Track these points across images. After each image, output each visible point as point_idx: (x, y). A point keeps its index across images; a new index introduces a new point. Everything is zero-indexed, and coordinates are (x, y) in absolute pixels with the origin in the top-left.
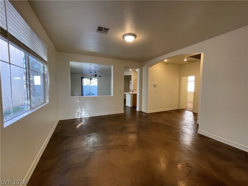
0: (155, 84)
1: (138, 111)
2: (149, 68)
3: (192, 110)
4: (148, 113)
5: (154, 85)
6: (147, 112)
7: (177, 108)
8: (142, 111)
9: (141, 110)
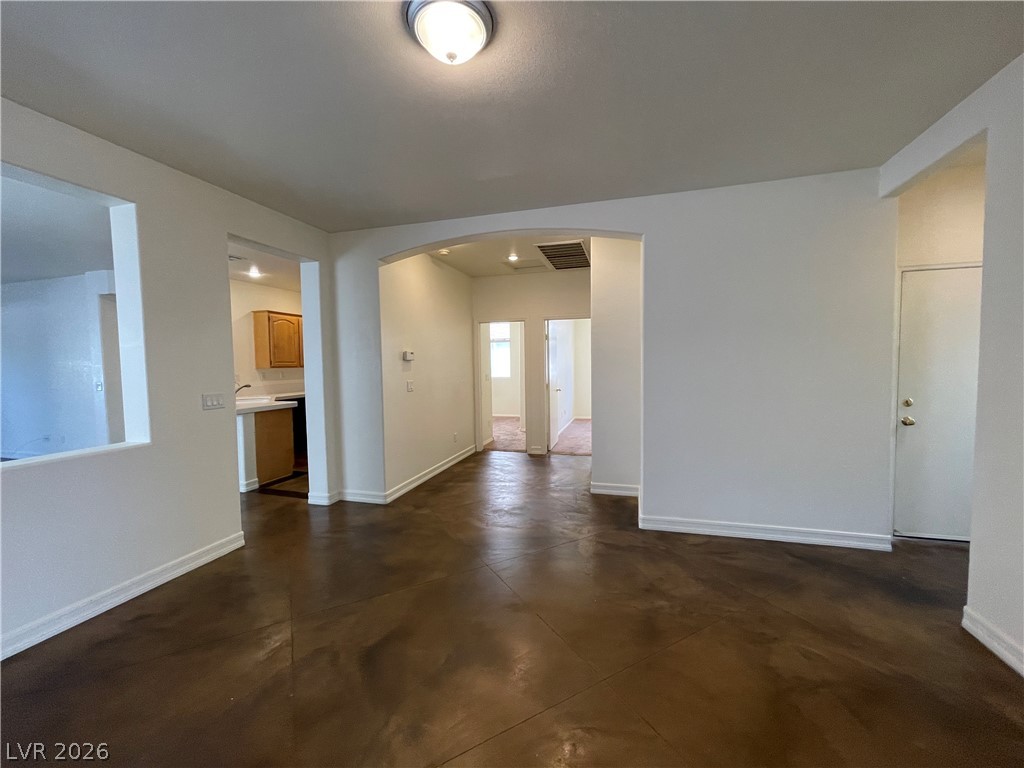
0: (409, 350)
1: (325, 502)
2: (380, 269)
3: (524, 448)
4: (389, 500)
5: (405, 354)
6: (386, 497)
7: (471, 449)
8: (349, 498)
9: (340, 493)
